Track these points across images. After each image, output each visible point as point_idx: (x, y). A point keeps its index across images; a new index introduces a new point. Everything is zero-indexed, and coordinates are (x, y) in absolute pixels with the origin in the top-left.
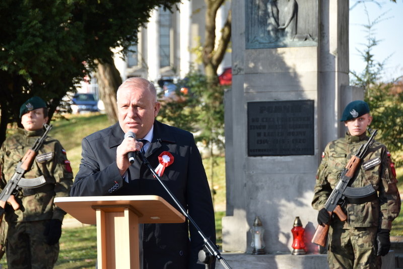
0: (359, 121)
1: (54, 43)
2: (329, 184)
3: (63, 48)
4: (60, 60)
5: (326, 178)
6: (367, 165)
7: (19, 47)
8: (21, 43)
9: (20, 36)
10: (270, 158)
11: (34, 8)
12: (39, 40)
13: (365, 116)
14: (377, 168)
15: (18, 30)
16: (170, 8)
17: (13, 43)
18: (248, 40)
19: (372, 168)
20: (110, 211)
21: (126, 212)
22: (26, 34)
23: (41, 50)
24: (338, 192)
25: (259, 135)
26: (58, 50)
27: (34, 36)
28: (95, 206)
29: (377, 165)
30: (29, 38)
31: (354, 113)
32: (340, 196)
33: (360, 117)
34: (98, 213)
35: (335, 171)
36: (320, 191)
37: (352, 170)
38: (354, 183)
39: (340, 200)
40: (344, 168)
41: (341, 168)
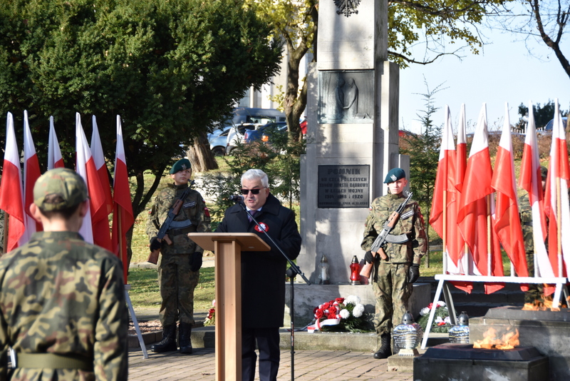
0: (397, 183)
2: (375, 230)
3: (177, 123)
4: (175, 132)
5: (373, 226)
6: (404, 216)
7: (145, 122)
11: (157, 93)
12: (160, 117)
13: (402, 180)
14: (411, 219)
15: (145, 109)
17: (140, 119)
18: (319, 116)
19: (407, 218)
22: (151, 112)
23: (161, 125)
24: (382, 237)
26: (173, 124)
27: (156, 114)
29: (411, 216)
30: (153, 115)
31: (393, 177)
32: (382, 241)
35: (380, 220)
36: (368, 236)
37: (392, 222)
38: (394, 230)
39: (383, 244)
40: (387, 220)
41: (385, 218)
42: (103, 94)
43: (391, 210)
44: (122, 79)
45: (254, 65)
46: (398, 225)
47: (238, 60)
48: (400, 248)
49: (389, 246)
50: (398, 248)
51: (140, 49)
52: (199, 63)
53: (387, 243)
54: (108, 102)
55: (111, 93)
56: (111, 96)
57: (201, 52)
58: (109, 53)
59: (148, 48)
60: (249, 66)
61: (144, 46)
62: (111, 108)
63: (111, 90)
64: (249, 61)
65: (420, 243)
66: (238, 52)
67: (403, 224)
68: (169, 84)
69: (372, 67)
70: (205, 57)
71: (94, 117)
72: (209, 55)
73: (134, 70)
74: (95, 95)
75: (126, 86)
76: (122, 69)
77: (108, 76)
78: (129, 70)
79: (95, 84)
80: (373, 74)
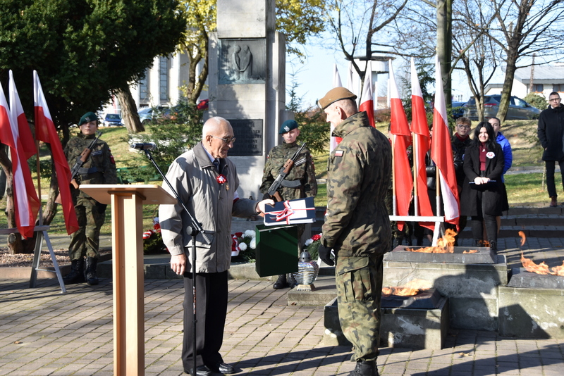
0: (291, 133)
1: (87, 76)
2: (271, 175)
3: (93, 80)
4: (91, 88)
5: (270, 172)
6: (297, 163)
7: (62, 78)
8: (63, 76)
9: (63, 71)
10: (233, 157)
11: (72, 52)
12: (76, 74)
13: (295, 130)
14: (304, 165)
15: (61, 67)
16: (167, 56)
17: (57, 75)
18: (219, 78)
19: (301, 165)
20: (121, 195)
21: (134, 196)
22: (67, 69)
23: (77, 81)
24: (277, 182)
26: (89, 81)
27: (72, 71)
28: (110, 191)
29: (303, 163)
30: (69, 72)
31: (287, 129)
32: (278, 185)
33: (290, 131)
34: (113, 196)
35: (276, 167)
36: (266, 181)
37: (288, 168)
38: (289, 176)
39: (279, 188)
40: (282, 166)
41: (280, 164)
42: (19, 51)
43: (286, 158)
44: (38, 38)
45: (162, 32)
46: (292, 171)
47: (148, 27)
48: (295, 191)
49: (285, 190)
50: (293, 192)
51: (55, 11)
52: (112, 27)
53: (282, 187)
54: (25, 59)
55: (28, 50)
56: (27, 53)
57: (114, 18)
58: (24, 13)
59: (64, 10)
60: (158, 33)
61: (59, 9)
62: (29, 64)
63: (27, 47)
64: (158, 28)
65: (311, 187)
66: (148, 20)
67: (297, 171)
68: (84, 43)
69: (264, 35)
70: (117, 21)
71: (11, 72)
72: (121, 20)
73: (50, 30)
74: (12, 52)
75: (42, 45)
76: (38, 28)
77: (24, 34)
78: (45, 29)
79: (11, 41)
80: (265, 42)
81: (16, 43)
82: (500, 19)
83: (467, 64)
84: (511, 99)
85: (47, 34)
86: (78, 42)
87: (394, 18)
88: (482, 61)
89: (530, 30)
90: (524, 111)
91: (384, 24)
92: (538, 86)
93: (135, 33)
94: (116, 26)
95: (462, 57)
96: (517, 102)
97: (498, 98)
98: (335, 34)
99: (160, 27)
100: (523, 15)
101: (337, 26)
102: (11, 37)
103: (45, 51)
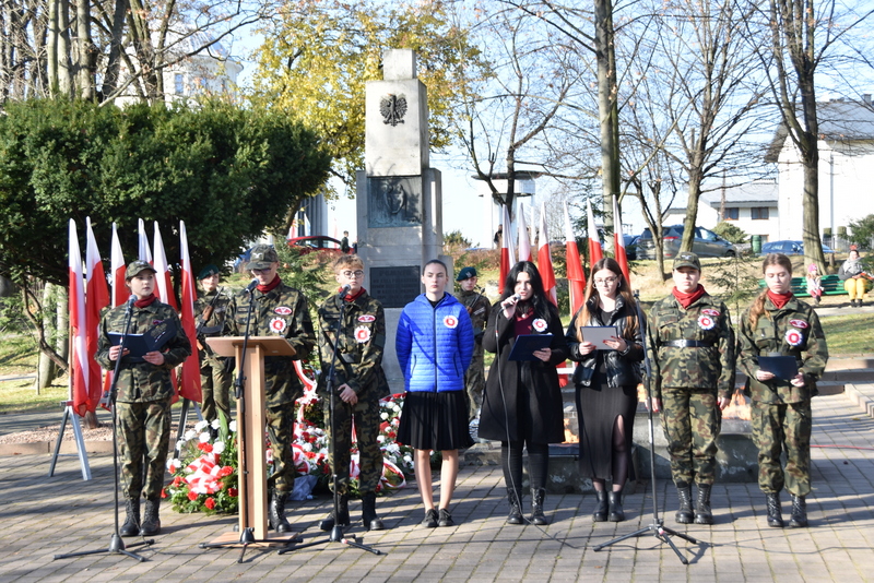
1: (231, 224)
3: (237, 228)
8: (207, 225)
9: (207, 220)
15: (206, 216)
18: (369, 221)
22: (211, 218)
25: (379, 292)
27: (217, 219)
30: (214, 221)
31: (469, 274)
44: (183, 185)
45: (307, 173)
47: (292, 168)
54: (169, 209)
56: (172, 202)
57: (258, 159)
58: (168, 160)
59: (207, 155)
60: (302, 173)
61: (203, 153)
62: (173, 213)
63: (172, 196)
64: (302, 168)
66: (291, 159)
68: (230, 189)
69: (419, 173)
70: (262, 164)
71: (156, 223)
72: (266, 162)
73: (195, 176)
74: (157, 202)
75: (187, 193)
76: (184, 175)
77: (169, 183)
78: (190, 177)
79: (156, 191)
80: (420, 179)
81: (162, 193)
82: (678, 130)
83: (639, 187)
84: (695, 230)
85: (191, 182)
86: (223, 188)
87: (541, 128)
88: (658, 185)
89: (716, 145)
90: (715, 246)
91: (530, 136)
92: (732, 211)
93: (280, 175)
94: (261, 169)
95: (633, 179)
96: (705, 235)
97: (680, 229)
98: (466, 150)
99: (305, 167)
100: (706, 125)
101: (468, 138)
102: (157, 186)
103: (189, 200)
